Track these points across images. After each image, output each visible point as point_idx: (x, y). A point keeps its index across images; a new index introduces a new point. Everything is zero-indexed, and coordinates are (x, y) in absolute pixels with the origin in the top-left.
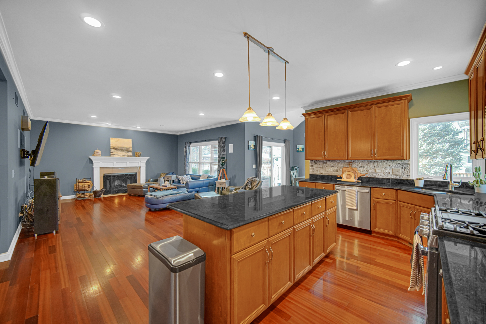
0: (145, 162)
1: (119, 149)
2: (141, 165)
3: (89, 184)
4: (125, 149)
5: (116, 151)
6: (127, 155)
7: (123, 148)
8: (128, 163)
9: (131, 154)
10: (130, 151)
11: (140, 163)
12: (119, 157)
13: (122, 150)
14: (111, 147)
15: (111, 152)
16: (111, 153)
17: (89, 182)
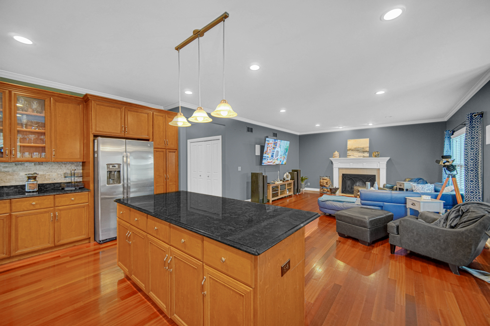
0: (386, 163)
1: (355, 150)
2: (380, 166)
3: (326, 181)
4: (361, 150)
5: (353, 152)
6: (363, 156)
7: (359, 149)
8: (364, 163)
9: (368, 155)
10: (366, 152)
11: (378, 164)
12: (355, 158)
13: (358, 150)
14: (348, 149)
15: (348, 153)
16: (348, 155)
17: (327, 180)
